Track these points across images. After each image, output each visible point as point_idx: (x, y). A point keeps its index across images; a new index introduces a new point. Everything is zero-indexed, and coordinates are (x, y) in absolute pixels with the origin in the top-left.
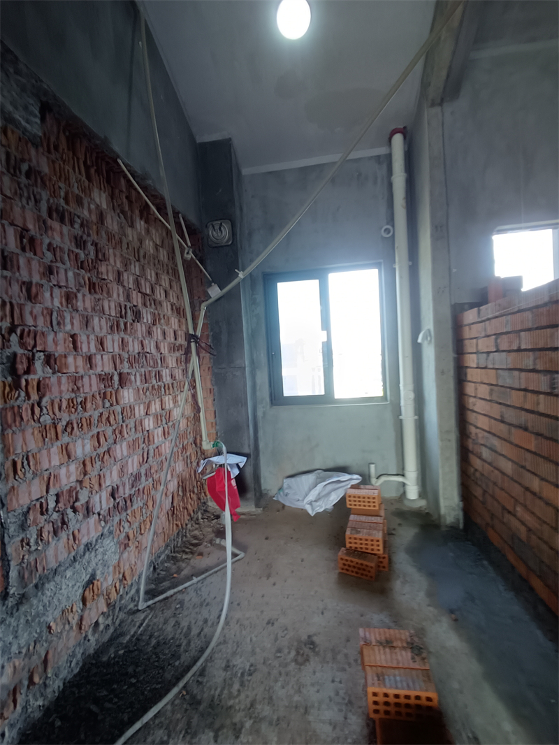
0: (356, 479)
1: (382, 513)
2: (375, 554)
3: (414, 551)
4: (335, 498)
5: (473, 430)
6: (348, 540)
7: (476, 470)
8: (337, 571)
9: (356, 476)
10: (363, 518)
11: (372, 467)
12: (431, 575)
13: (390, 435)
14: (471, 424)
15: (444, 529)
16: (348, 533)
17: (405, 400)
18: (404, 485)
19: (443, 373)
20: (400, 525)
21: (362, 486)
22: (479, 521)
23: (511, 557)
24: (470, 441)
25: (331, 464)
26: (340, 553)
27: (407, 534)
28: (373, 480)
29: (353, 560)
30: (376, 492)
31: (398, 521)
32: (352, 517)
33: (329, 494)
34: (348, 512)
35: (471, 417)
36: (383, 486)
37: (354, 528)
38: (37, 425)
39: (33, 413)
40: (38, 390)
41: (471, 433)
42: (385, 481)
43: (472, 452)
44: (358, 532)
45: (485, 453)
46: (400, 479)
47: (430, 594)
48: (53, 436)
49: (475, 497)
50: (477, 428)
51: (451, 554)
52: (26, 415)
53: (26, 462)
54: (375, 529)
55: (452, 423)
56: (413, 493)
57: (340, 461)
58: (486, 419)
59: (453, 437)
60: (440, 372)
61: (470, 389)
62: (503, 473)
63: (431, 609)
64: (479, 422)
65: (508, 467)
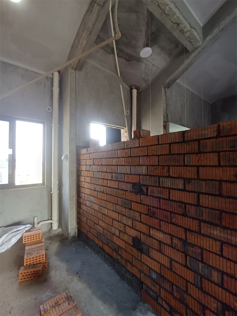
2: (41, 263)
5: (83, 195)
6: (25, 261)
7: (84, 211)
8: (18, 282)
9: (28, 226)
10: (34, 246)
11: (36, 218)
13: (46, 201)
14: (83, 193)
15: (70, 239)
16: (25, 257)
17: (54, 184)
18: (51, 223)
19: (72, 172)
20: (50, 243)
21: (32, 230)
22: (84, 231)
23: (97, 241)
24: (82, 199)
27: (55, 247)
28: (36, 226)
29: (29, 271)
30: (40, 230)
32: (27, 248)
35: (82, 190)
36: (42, 227)
37: (28, 254)
42: (42, 224)
43: (82, 204)
44: (31, 255)
45: (88, 203)
46: (50, 221)
49: (83, 221)
50: (85, 194)
54: (41, 250)
55: (74, 193)
56: (55, 227)
58: (89, 190)
59: (75, 198)
61: (82, 179)
62: (94, 210)
64: (86, 191)
65: (96, 207)
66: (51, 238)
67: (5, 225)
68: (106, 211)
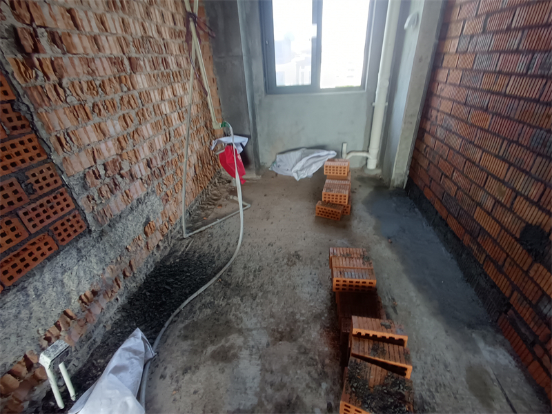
0: (333, 154)
1: (349, 178)
2: (342, 205)
3: (369, 203)
4: (315, 168)
5: (434, 113)
6: (323, 196)
7: (427, 146)
8: (314, 215)
9: (332, 152)
10: (336, 182)
11: (345, 146)
12: (378, 217)
13: (363, 120)
14: (435, 109)
15: (391, 189)
16: (324, 191)
17: (380, 88)
18: (367, 159)
19: (420, 60)
20: (360, 186)
21: (336, 160)
22: (419, 183)
23: (437, 206)
24: (429, 123)
25: (313, 143)
26: (317, 205)
27: (364, 192)
28: (344, 156)
29: (326, 208)
30: (347, 164)
31: (359, 183)
32: (327, 181)
33: (311, 165)
34: (325, 178)
35: (436, 102)
36: (352, 160)
37: (328, 188)
38: (66, 105)
39: (58, 94)
40: (55, 71)
41: (431, 116)
42: (353, 157)
43: (429, 133)
44: (331, 191)
45: (440, 133)
46: (365, 154)
47: (375, 228)
48: (85, 117)
49: (421, 166)
50: (438, 111)
51: (394, 205)
52: (52, 95)
53: (68, 139)
54: (344, 189)
55: (417, 108)
56: (372, 164)
57: (321, 142)
58: (450, 104)
59: (415, 121)
60: (419, 59)
61: (442, 76)
62: (450, 148)
63: (376, 236)
64: (442, 105)
65: (456, 143)
66: (362, 178)
67: (307, 146)
68: (477, 155)
